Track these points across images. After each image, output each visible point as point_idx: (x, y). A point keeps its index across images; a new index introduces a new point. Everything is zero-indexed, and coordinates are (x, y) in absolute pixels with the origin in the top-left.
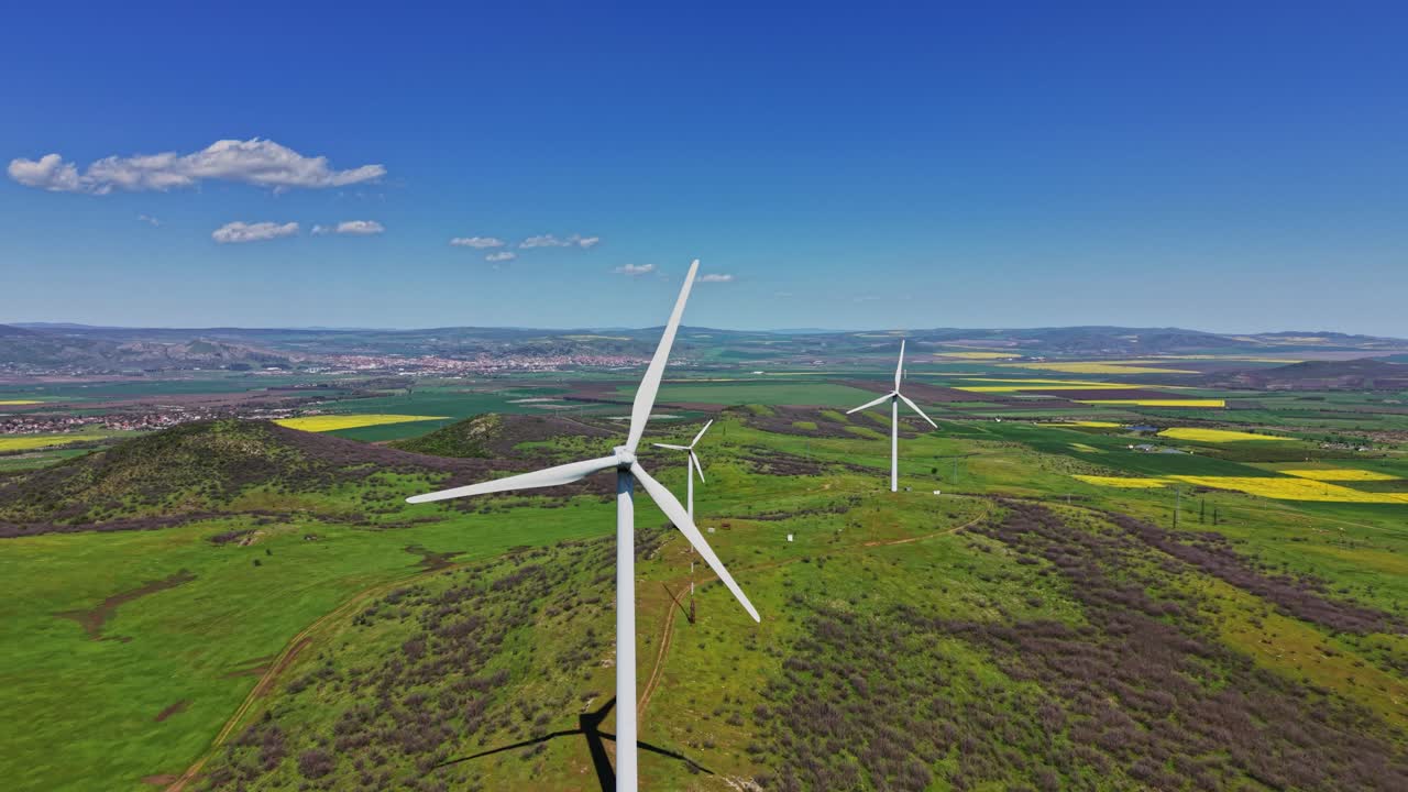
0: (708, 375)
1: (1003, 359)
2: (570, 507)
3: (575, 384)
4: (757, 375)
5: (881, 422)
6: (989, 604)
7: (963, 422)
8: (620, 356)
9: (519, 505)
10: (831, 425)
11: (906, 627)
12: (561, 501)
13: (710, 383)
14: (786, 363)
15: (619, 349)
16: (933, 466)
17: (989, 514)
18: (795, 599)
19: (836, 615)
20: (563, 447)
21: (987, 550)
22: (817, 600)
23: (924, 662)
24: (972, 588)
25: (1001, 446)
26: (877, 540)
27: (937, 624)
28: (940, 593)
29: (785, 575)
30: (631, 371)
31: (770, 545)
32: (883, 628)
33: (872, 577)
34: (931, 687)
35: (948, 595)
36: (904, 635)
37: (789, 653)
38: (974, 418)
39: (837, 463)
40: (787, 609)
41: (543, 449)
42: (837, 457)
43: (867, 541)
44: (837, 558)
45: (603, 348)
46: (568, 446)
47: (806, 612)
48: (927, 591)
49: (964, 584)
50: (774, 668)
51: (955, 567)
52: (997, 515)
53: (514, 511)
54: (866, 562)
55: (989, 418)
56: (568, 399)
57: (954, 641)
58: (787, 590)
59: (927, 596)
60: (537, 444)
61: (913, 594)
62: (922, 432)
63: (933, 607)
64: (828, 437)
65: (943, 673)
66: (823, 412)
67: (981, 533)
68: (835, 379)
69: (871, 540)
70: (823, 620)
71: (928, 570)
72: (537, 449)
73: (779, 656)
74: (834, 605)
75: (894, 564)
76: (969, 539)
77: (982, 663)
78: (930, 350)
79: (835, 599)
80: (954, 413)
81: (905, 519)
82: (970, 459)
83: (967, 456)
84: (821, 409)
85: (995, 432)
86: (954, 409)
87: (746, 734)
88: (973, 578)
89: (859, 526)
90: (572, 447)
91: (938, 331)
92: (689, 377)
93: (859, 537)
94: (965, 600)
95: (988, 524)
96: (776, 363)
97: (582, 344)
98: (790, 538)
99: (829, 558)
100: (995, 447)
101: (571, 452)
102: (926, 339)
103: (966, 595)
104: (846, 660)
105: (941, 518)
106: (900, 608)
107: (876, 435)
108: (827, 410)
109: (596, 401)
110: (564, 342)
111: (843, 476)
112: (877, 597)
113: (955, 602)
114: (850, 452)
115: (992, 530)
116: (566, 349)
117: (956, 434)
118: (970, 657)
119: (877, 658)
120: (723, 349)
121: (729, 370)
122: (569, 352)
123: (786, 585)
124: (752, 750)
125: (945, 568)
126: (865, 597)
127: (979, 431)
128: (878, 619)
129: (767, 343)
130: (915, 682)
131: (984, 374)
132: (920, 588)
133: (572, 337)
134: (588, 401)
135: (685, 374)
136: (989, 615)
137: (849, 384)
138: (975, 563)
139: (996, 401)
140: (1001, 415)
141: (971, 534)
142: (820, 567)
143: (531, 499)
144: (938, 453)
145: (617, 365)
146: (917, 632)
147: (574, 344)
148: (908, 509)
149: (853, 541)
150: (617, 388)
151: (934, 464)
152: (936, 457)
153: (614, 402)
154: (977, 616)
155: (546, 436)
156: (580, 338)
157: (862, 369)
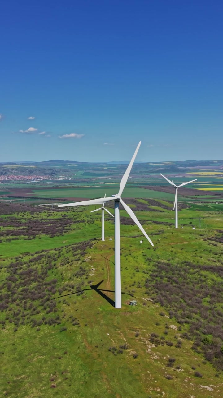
0: (78, 184)
1: (219, 175)
2: (37, 239)
3: (12, 189)
4: (101, 184)
5: (165, 204)
6: (217, 261)
7: (200, 204)
8: (32, 176)
9: (13, 239)
10: (142, 206)
11: (189, 267)
12: (32, 237)
13: (79, 188)
14: (115, 178)
15: (31, 172)
16: (189, 222)
17: (216, 235)
18: (148, 259)
19: (164, 263)
20: (21, 217)
21: (216, 245)
22: (156, 260)
23: (196, 276)
24: (211, 256)
25: (219, 214)
26: (174, 242)
27: (199, 267)
28: (199, 258)
29: (143, 253)
30: (38, 183)
31: (135, 244)
32: (180, 267)
33: (174, 253)
34: (200, 282)
35: (202, 259)
36: (188, 269)
37: (151, 272)
38: (206, 203)
39: (148, 220)
40: (146, 262)
41: (12, 217)
42: (147, 218)
43: (170, 243)
44: (160, 248)
45: (23, 171)
46: (23, 216)
47: (153, 263)
48: (195, 258)
49: (208, 256)
50: (147, 276)
51: (204, 250)
52: (219, 235)
53: (13, 241)
54: (171, 249)
55: (212, 202)
56: (9, 197)
57: (206, 271)
58: (145, 257)
59: (195, 259)
60: (9, 216)
61: (190, 258)
62: (183, 208)
63: (198, 262)
64: (141, 211)
65: (203, 279)
66: (137, 200)
67: (213, 240)
68: (138, 185)
69: (172, 242)
70: (159, 265)
71: (194, 251)
72: (9, 218)
73: (148, 273)
74: (162, 261)
75: (182, 250)
76: (209, 242)
77: (216, 277)
78: (184, 171)
79: (162, 259)
80: (196, 200)
81: (183, 236)
82: (205, 219)
83: (204, 218)
84: (136, 199)
85: (215, 207)
86: (197, 199)
87: (144, 290)
88: (211, 254)
89: (167, 238)
90: (25, 217)
91: (187, 162)
92: (68, 185)
93: (167, 242)
94: (209, 260)
95: (215, 238)
96: (110, 178)
97: (13, 169)
98: (141, 242)
99: (157, 248)
100: (216, 214)
101: (26, 219)
102: (181, 166)
103: (209, 259)
104: (170, 275)
105: (197, 236)
106: (185, 262)
107: (163, 210)
108: (139, 199)
109: (23, 197)
110: (2, 168)
111: (153, 225)
112: (177, 259)
113: (205, 260)
114: (152, 217)
115: (217, 240)
116: (4, 172)
117: (198, 209)
118: (212, 275)
119: (180, 275)
120: (82, 172)
121: (88, 182)
122: (5, 173)
123: (144, 255)
124: (146, 293)
125: (201, 251)
126: (173, 259)
127: (209, 208)
128: (178, 265)
129: (105, 168)
130: (194, 280)
131: (209, 182)
132: (192, 257)
133: (7, 166)
134: (20, 197)
135: (66, 184)
136: (218, 265)
137: (145, 188)
138: (212, 249)
139: (216, 195)
140: (218, 201)
141: (209, 241)
142: (155, 250)
143: (18, 237)
144: (191, 216)
145: (30, 180)
146: (192, 269)
147: (8, 170)
148: (184, 233)
149: (165, 243)
150: (33, 191)
151: (190, 221)
152: (190, 218)
153: (33, 198)
154: (213, 264)
155: (12, 212)
156: (11, 167)
157: (152, 180)
